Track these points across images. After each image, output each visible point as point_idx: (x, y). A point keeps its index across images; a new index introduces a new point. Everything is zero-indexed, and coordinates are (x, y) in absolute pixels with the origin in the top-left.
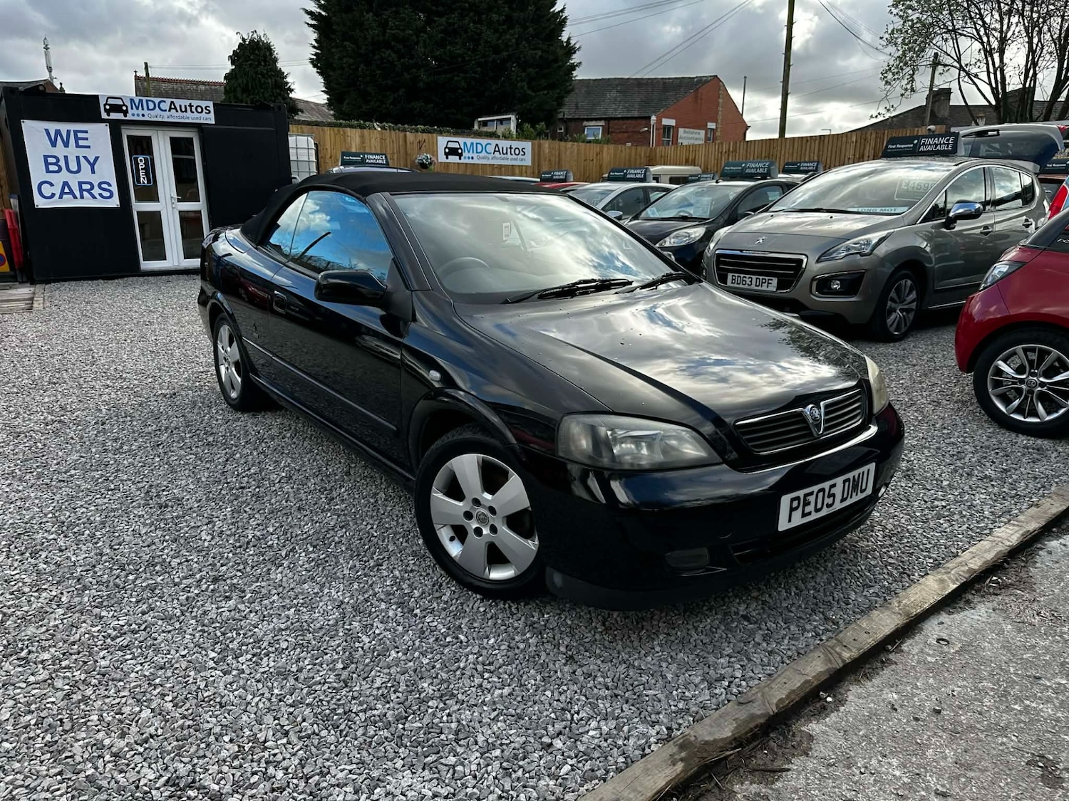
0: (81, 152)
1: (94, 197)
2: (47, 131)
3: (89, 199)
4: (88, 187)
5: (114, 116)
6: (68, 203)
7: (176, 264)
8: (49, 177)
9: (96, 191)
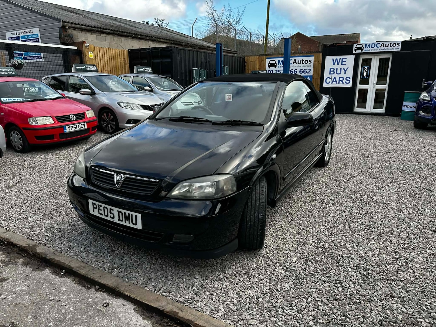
0: (343, 66)
2: (333, 59)
3: (341, 84)
4: (342, 79)
5: (358, 51)
6: (334, 85)
8: (330, 76)
9: (344, 81)
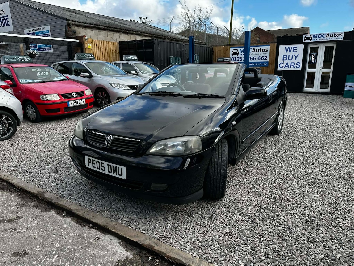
1: (294, 67)
7: (316, 90)
